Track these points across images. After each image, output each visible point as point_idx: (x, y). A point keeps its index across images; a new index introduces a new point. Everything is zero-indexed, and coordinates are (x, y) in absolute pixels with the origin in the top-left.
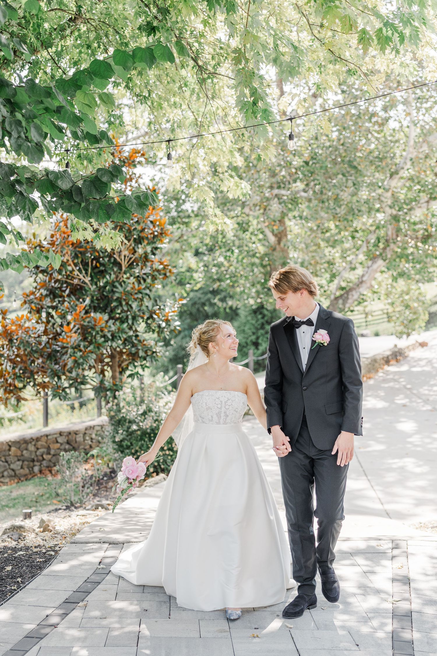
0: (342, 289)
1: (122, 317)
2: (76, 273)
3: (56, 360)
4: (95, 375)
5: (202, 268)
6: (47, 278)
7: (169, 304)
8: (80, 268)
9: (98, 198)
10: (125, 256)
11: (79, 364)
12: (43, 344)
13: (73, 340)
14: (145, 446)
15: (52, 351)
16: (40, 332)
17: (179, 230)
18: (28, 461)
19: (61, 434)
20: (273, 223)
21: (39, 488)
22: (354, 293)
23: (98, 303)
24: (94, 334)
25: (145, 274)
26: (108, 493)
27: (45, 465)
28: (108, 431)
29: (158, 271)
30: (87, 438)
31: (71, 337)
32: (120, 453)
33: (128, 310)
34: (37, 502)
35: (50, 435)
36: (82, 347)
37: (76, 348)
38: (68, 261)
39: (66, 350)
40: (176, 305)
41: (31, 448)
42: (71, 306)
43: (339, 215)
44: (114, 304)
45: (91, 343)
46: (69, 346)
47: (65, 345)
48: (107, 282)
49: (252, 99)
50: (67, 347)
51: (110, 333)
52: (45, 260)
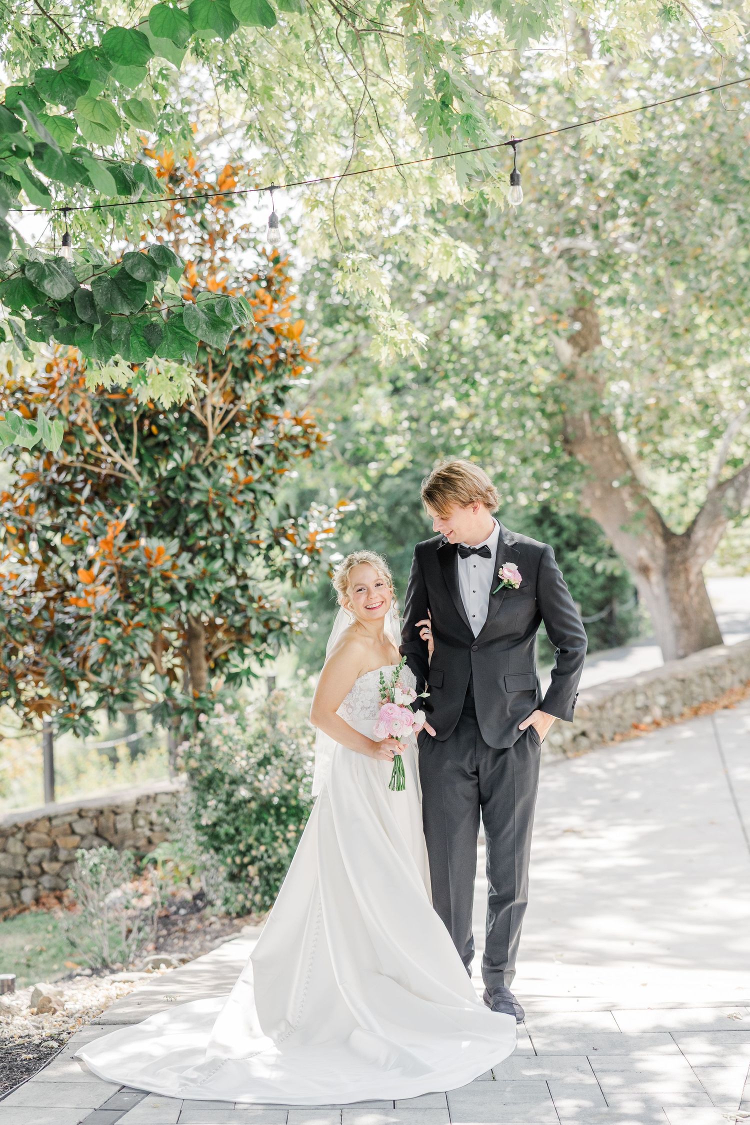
0: (735, 462)
1: (213, 546)
2: (105, 448)
3: (65, 646)
4: (153, 678)
5: (406, 424)
6: (41, 462)
7: (316, 513)
8: (113, 438)
9: (127, 313)
10: (214, 408)
11: (115, 655)
12: (35, 612)
13: (100, 600)
14: (267, 834)
15: (56, 626)
16: (26, 584)
17: (350, 337)
18: (8, 877)
19: (81, 814)
20: (555, 317)
21: (34, 935)
23: (156, 517)
24: (147, 585)
25: (261, 447)
26: (187, 943)
27: (47, 885)
28: (185, 804)
29: (291, 438)
30: (141, 822)
31: (95, 594)
32: (212, 851)
33: (224, 530)
34: (28, 966)
35: (56, 817)
36: (120, 615)
37: (107, 618)
38: (86, 422)
39: (84, 622)
40: (332, 517)
41: (15, 846)
42: (95, 525)
43: (708, 294)
44: (193, 517)
45: (141, 606)
46: (92, 613)
47: (82, 612)
48: (177, 469)
49: (440, 95)
50: (89, 617)
51: (184, 582)
52: (28, 433)
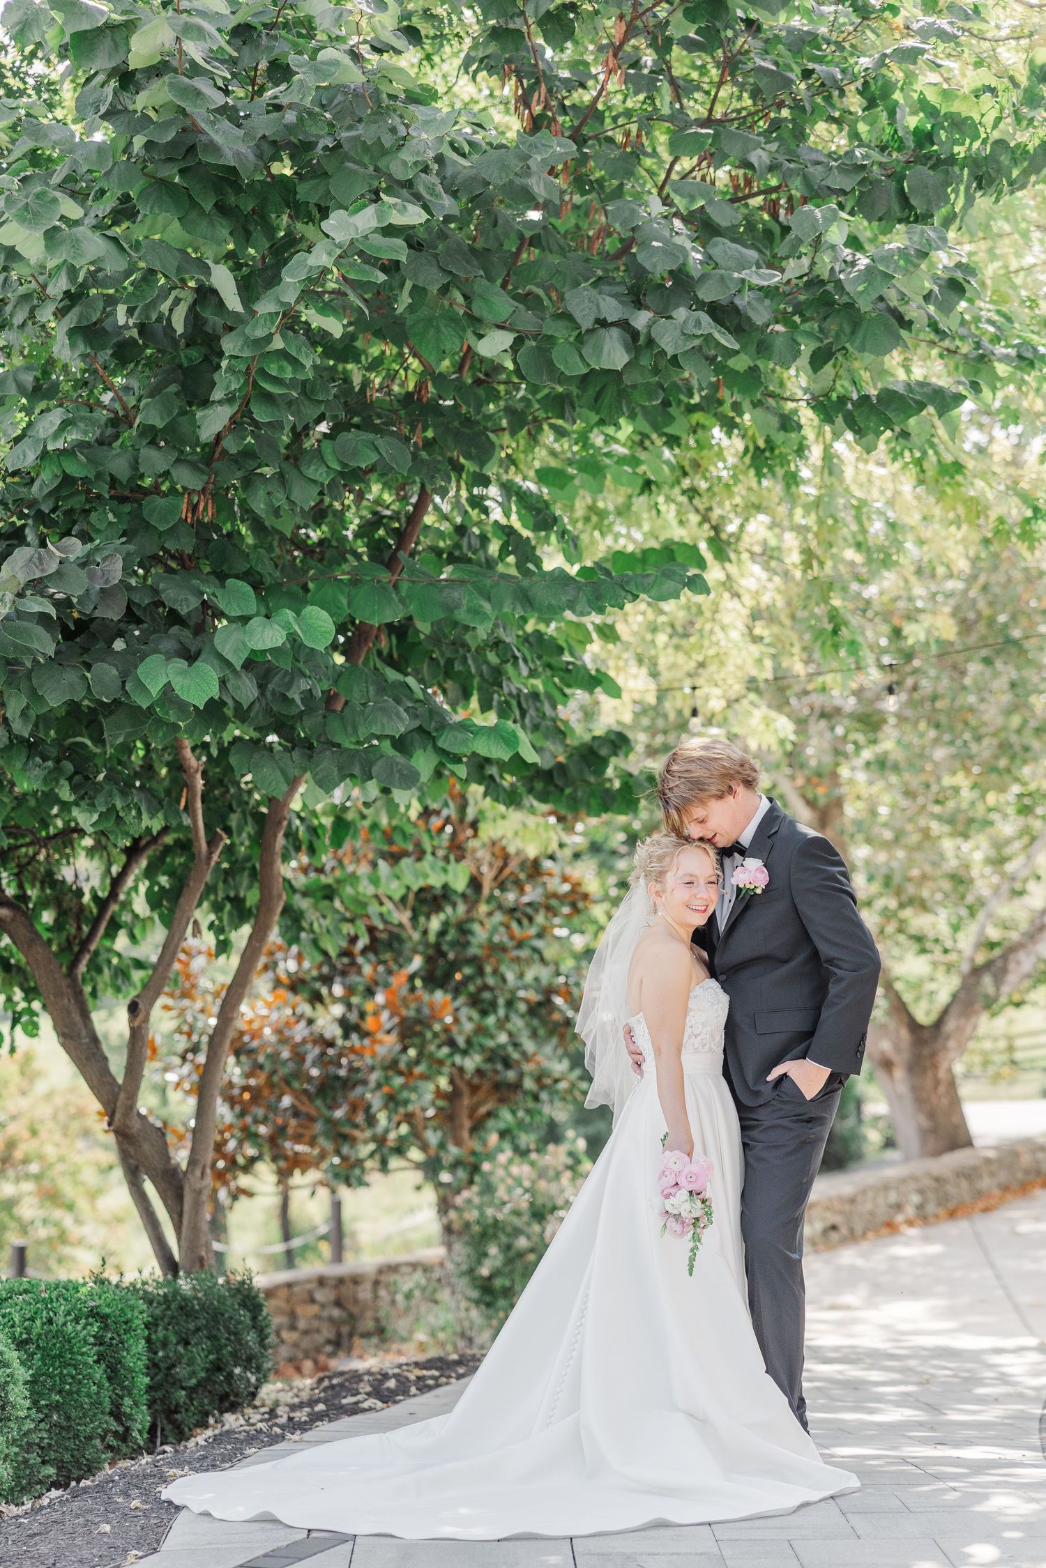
0: (992, 945)
11: (397, 1104)
13: (384, 1050)
20: (815, 780)
22: (1021, 955)
25: (530, 904)
29: (559, 897)
31: (381, 1042)
33: (497, 986)
36: (402, 1064)
37: (390, 1066)
42: (380, 975)
43: (976, 760)
44: (465, 972)
46: (375, 1062)
48: (447, 923)
51: (463, 1037)
